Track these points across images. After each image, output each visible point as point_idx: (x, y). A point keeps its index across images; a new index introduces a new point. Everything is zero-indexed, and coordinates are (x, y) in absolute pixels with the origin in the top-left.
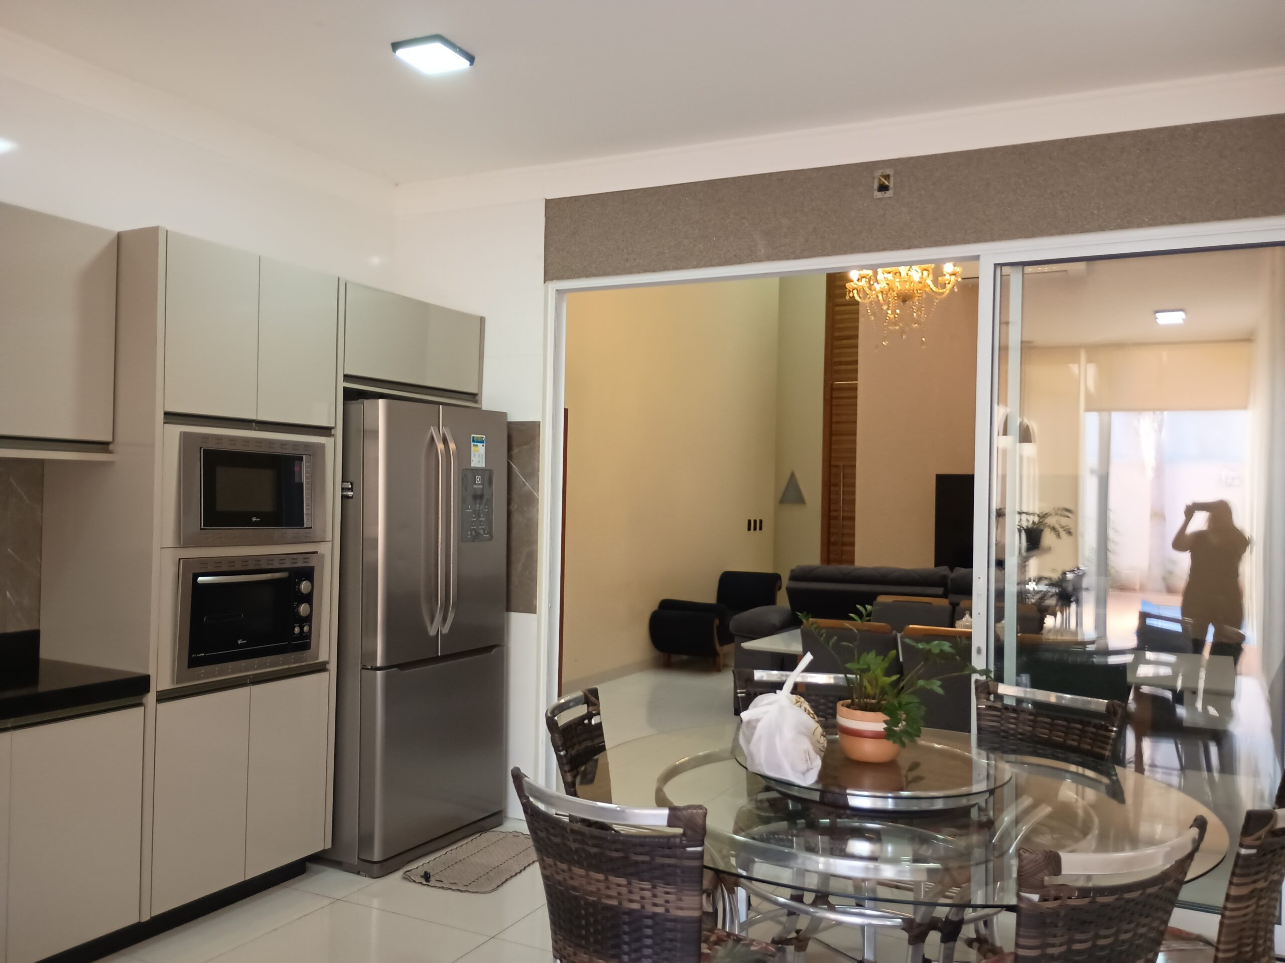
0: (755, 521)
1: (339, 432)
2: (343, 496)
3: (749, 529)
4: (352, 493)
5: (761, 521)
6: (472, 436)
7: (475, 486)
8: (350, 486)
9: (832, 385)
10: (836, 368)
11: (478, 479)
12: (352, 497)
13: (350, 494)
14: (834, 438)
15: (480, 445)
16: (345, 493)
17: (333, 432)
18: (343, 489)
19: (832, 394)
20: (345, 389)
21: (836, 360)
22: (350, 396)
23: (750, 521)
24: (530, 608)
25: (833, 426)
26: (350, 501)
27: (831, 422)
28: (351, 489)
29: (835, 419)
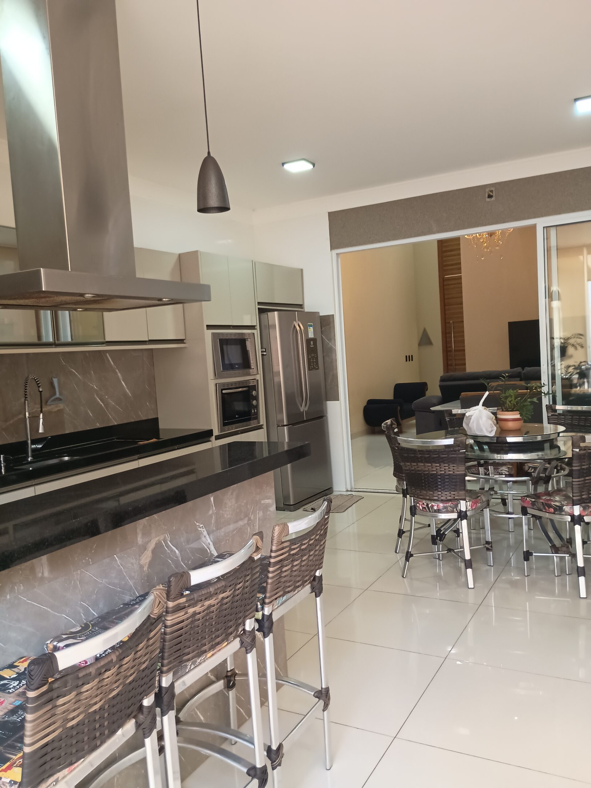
0: (409, 356)
1: (258, 327)
2: (262, 355)
3: (407, 361)
4: (266, 353)
5: (412, 356)
6: (308, 324)
7: (311, 346)
8: (264, 350)
9: (443, 278)
10: (445, 268)
11: (312, 342)
12: (266, 355)
13: (265, 353)
14: (446, 307)
15: (311, 327)
16: (262, 353)
17: (256, 327)
18: (262, 352)
19: (444, 283)
20: (258, 308)
21: (445, 264)
22: (261, 311)
23: (406, 356)
24: (337, 398)
25: (446, 301)
26: (265, 356)
27: (444, 299)
28: (265, 351)
29: (446, 297)
